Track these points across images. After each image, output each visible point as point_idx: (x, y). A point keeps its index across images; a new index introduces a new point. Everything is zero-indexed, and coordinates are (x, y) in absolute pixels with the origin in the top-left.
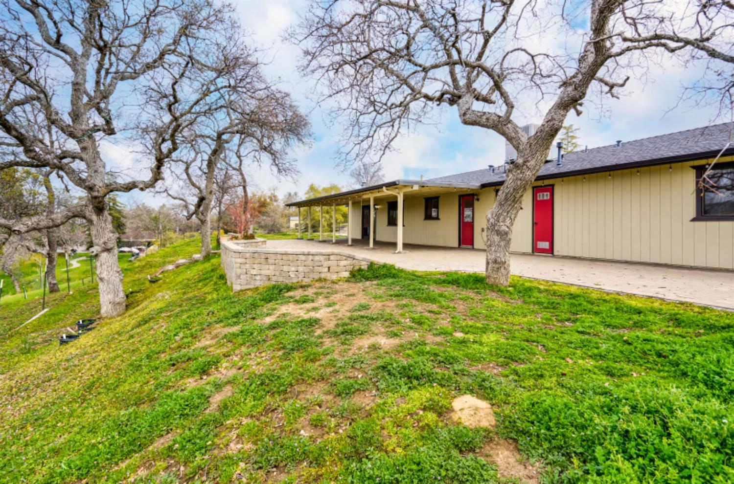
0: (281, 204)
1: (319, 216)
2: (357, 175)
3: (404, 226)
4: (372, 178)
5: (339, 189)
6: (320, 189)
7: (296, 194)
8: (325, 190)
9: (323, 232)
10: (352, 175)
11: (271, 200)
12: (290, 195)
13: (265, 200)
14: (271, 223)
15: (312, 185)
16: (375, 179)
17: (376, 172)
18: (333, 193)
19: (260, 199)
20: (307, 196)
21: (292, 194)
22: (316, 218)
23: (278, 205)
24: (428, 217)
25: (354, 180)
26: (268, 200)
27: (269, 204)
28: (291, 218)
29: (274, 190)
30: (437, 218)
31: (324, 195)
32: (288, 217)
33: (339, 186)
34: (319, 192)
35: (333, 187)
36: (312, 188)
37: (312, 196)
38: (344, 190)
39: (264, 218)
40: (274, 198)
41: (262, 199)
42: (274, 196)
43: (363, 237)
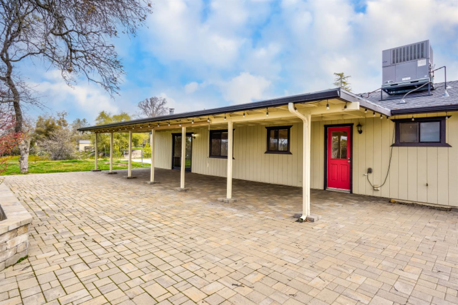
0: (71, 129)
1: (109, 140)
2: (145, 107)
3: (233, 158)
4: (157, 109)
5: (128, 117)
6: (111, 116)
7: (84, 120)
8: (115, 117)
9: (113, 157)
10: (140, 106)
11: (59, 123)
12: (79, 121)
13: (53, 124)
14: (58, 148)
15: (103, 112)
16: (160, 111)
17: (160, 105)
18: (123, 121)
19: (48, 122)
20: (97, 122)
21: (81, 120)
22: (107, 142)
23: (67, 130)
24: (271, 150)
25: (142, 111)
26: (57, 125)
27: (57, 128)
28: (81, 142)
29: (63, 115)
30: (287, 151)
31: (114, 122)
32: (77, 141)
33: (130, 115)
34: (111, 120)
35: (124, 115)
36: (103, 115)
37: (103, 122)
38: (134, 119)
39: (50, 142)
40: (63, 123)
41: (50, 123)
42: (63, 121)
43: (173, 168)
